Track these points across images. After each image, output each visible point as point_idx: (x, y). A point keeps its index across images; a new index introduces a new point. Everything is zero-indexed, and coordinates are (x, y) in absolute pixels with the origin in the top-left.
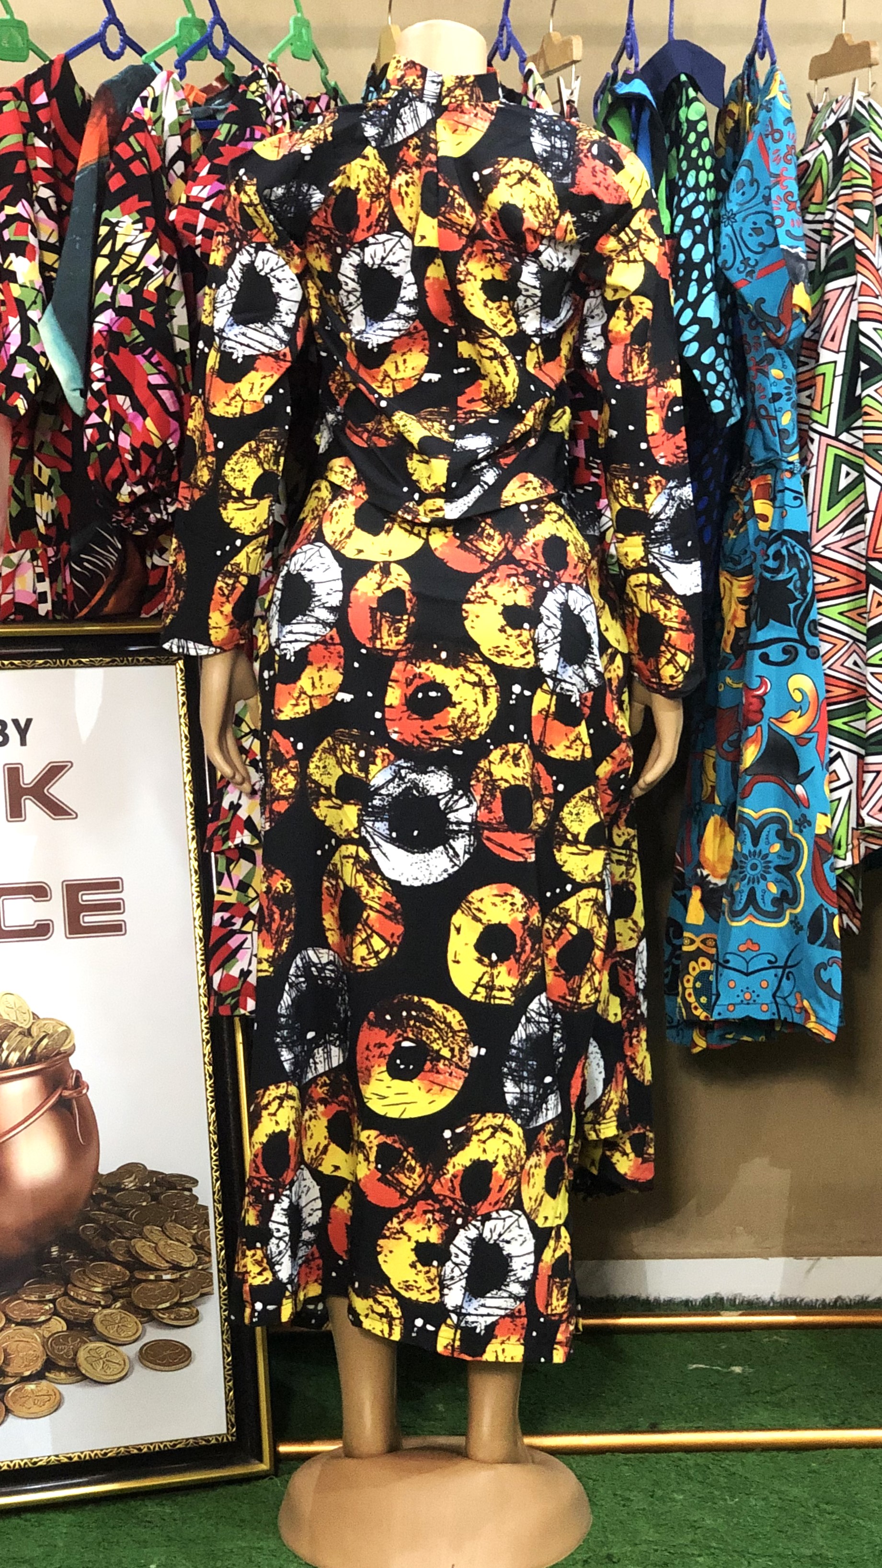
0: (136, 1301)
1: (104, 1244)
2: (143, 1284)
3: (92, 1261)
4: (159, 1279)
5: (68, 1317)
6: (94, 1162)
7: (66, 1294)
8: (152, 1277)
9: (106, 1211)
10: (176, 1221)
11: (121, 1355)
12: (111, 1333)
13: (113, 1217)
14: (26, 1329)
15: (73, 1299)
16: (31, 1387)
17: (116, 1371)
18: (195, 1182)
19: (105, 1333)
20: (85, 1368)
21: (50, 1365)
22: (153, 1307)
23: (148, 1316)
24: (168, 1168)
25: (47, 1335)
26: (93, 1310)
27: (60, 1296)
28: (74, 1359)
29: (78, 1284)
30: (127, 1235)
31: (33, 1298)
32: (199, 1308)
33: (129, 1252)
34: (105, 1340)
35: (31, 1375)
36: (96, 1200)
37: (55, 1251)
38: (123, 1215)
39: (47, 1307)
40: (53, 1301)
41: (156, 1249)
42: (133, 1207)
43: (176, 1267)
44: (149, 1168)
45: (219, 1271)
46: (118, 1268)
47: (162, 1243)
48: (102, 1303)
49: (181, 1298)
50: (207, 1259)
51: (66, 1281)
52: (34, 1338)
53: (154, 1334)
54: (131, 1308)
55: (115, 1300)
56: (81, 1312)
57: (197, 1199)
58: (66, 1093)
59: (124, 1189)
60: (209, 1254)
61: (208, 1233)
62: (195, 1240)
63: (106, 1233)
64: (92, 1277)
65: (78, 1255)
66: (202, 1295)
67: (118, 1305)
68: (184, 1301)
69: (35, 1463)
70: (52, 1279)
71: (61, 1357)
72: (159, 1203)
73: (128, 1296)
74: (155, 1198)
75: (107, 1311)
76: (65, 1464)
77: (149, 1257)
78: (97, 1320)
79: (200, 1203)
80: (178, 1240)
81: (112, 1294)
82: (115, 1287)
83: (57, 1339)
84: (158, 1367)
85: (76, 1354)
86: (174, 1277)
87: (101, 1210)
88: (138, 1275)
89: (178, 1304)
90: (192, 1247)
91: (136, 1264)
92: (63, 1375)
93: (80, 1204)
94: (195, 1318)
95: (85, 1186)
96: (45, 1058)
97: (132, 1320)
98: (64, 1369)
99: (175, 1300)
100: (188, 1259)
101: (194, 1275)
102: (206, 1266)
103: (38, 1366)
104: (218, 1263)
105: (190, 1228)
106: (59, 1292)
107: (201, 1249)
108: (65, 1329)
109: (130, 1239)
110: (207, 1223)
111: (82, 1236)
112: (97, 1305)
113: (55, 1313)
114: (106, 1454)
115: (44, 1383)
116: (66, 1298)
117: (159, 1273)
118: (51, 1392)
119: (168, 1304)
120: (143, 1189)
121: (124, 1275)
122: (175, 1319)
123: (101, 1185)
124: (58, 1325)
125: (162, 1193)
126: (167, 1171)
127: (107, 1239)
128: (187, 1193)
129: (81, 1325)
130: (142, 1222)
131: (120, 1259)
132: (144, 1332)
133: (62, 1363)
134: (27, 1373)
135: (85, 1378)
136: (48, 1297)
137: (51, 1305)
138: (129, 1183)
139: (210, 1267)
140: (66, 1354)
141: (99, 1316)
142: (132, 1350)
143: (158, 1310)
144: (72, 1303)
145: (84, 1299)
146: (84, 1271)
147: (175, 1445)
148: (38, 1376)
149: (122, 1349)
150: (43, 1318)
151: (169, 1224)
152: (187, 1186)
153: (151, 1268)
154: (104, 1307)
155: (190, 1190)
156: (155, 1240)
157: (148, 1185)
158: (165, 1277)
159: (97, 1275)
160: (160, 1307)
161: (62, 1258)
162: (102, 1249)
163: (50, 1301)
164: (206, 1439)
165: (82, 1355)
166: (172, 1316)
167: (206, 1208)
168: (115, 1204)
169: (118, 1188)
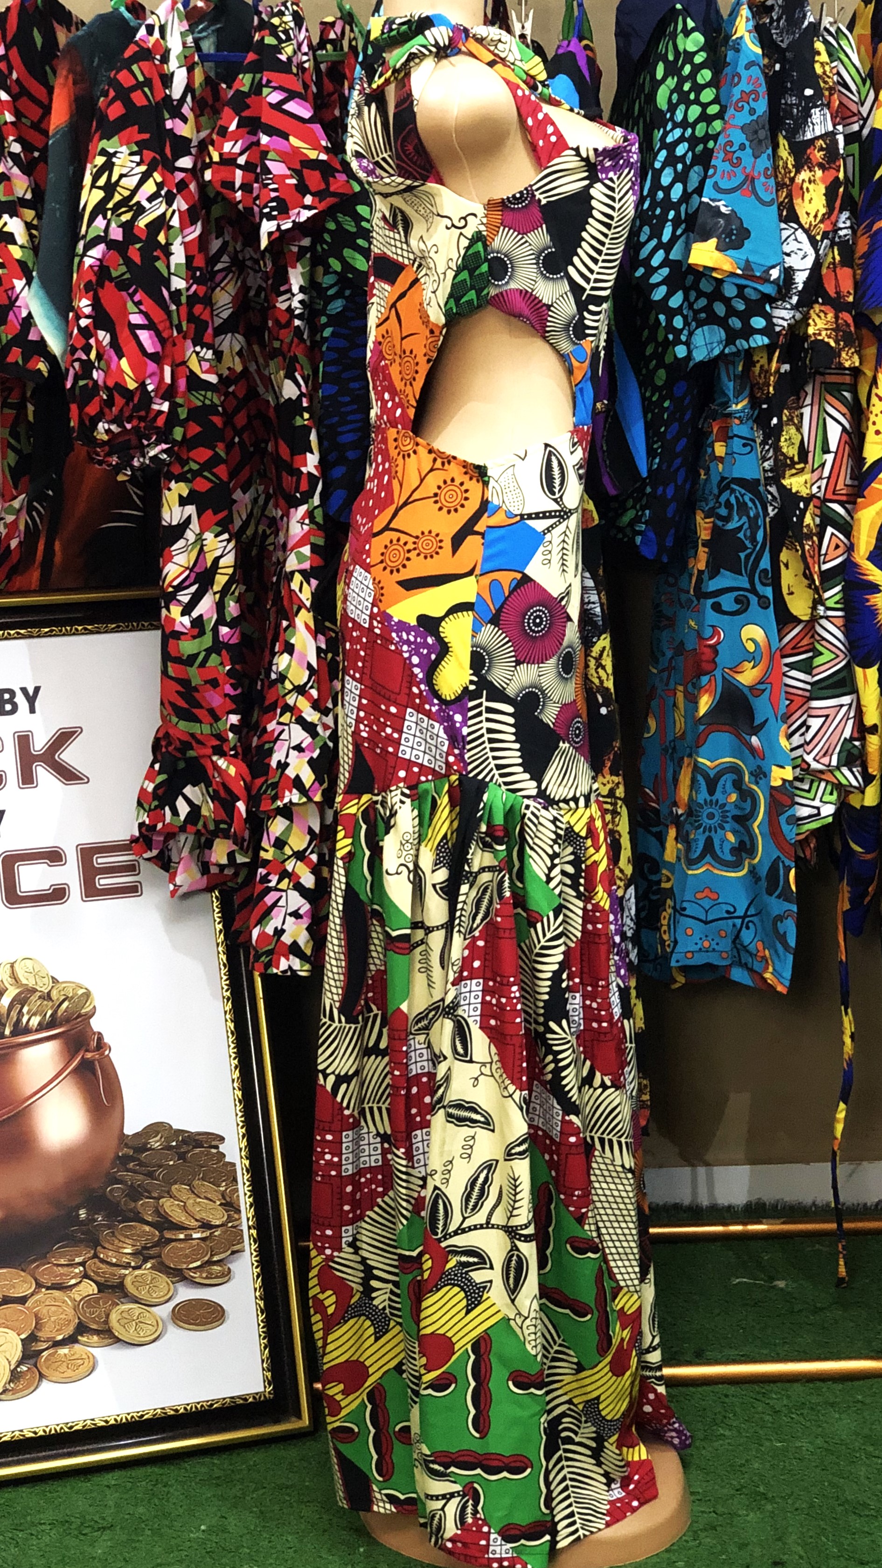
0: (167, 1262)
1: (133, 1205)
2: (173, 1244)
3: (120, 1222)
4: (189, 1238)
5: (98, 1279)
6: (119, 1123)
7: (95, 1256)
8: (182, 1236)
9: (135, 1172)
10: (203, 1179)
11: (154, 1316)
12: (143, 1294)
13: (141, 1177)
14: (56, 1293)
15: (102, 1261)
16: (63, 1351)
17: (149, 1333)
18: (222, 1139)
19: (136, 1293)
20: (118, 1331)
21: (82, 1329)
22: (185, 1266)
23: (179, 1276)
24: (193, 1127)
25: (78, 1298)
26: (123, 1271)
27: (90, 1259)
28: (106, 1322)
29: (107, 1245)
30: (155, 1195)
31: (62, 1262)
32: (230, 1266)
33: (157, 1212)
34: (136, 1301)
35: (63, 1340)
36: (123, 1161)
37: (83, 1213)
38: (150, 1175)
39: (77, 1271)
40: (82, 1264)
41: (185, 1208)
42: (160, 1166)
43: (206, 1225)
44: (175, 1126)
45: (249, 1228)
46: (147, 1228)
47: (191, 1201)
48: (133, 1264)
49: (212, 1255)
50: (236, 1216)
51: (95, 1243)
52: (64, 1302)
53: (185, 1293)
54: (162, 1268)
55: (145, 1261)
56: (111, 1274)
57: (224, 1156)
58: (89, 1055)
59: (150, 1149)
60: (238, 1211)
61: (237, 1190)
62: (224, 1198)
63: (135, 1193)
64: (123, 1239)
65: (107, 1217)
66: (233, 1253)
67: (149, 1265)
68: (215, 1259)
69: (71, 1427)
70: (81, 1241)
71: (94, 1320)
72: (185, 1160)
73: (160, 1256)
74: (182, 1156)
75: (137, 1272)
76: (102, 1427)
77: (178, 1216)
78: (128, 1282)
79: (227, 1159)
80: (207, 1198)
81: (142, 1255)
82: (145, 1248)
83: (89, 1301)
84: (191, 1327)
85: (108, 1316)
86: (204, 1235)
87: (128, 1170)
88: (168, 1235)
89: (210, 1263)
90: (221, 1205)
91: (165, 1224)
92: (95, 1338)
93: (107, 1164)
94: (227, 1275)
95: (109, 1147)
96: (67, 1020)
97: (163, 1280)
98: (97, 1332)
99: (206, 1259)
100: (217, 1217)
101: (224, 1232)
102: (235, 1223)
103: (70, 1330)
104: (248, 1219)
105: (219, 1186)
106: (89, 1255)
107: (231, 1206)
108: (96, 1291)
109: (158, 1198)
110: (235, 1180)
111: (109, 1197)
112: (127, 1266)
113: (86, 1276)
114: (142, 1416)
115: (77, 1346)
116: (96, 1260)
117: (189, 1232)
118: (84, 1356)
119: (198, 1263)
120: (170, 1148)
121: (154, 1235)
122: (207, 1278)
123: (126, 1146)
124: (89, 1288)
125: (189, 1152)
126: (193, 1129)
127: (135, 1201)
128: (214, 1151)
129: (112, 1287)
130: (169, 1181)
131: (150, 1219)
132: (176, 1290)
133: (94, 1327)
134: (60, 1338)
135: (118, 1340)
136: (78, 1260)
137: (81, 1268)
138: (155, 1143)
139: (240, 1224)
140: (99, 1316)
141: (130, 1277)
142: (164, 1311)
143: (190, 1269)
144: (101, 1265)
145: (114, 1260)
146: (113, 1233)
147: (212, 1405)
148: (71, 1340)
149: (154, 1310)
150: (73, 1282)
151: (196, 1183)
152: (213, 1143)
153: (181, 1228)
154: (134, 1268)
155: (217, 1147)
156: (184, 1198)
157: (174, 1144)
158: (195, 1236)
159: (127, 1237)
160: (191, 1266)
161: (90, 1220)
162: (131, 1210)
163: (80, 1264)
164: (244, 1398)
165: (114, 1317)
166: (204, 1275)
167: (234, 1165)
168: (141, 1164)
169: (144, 1148)
